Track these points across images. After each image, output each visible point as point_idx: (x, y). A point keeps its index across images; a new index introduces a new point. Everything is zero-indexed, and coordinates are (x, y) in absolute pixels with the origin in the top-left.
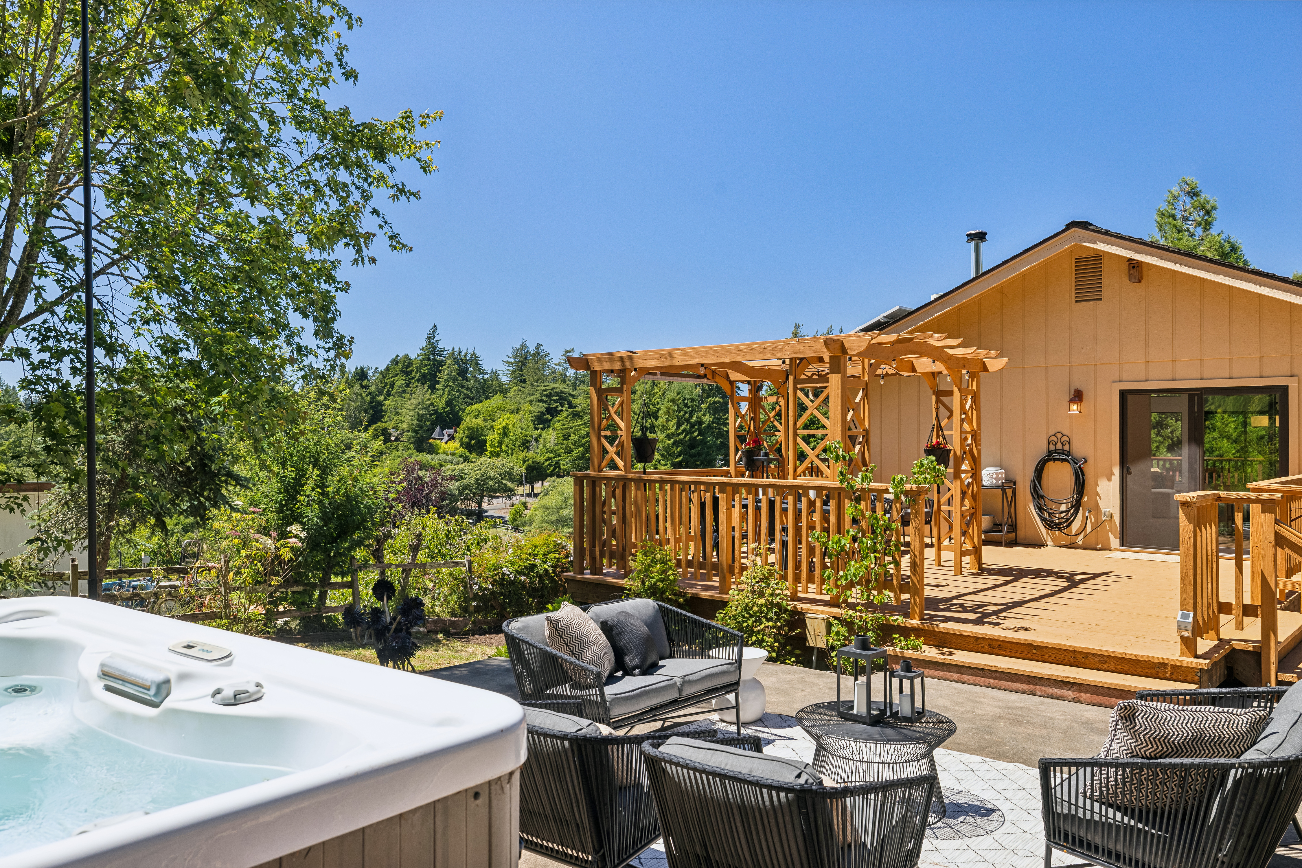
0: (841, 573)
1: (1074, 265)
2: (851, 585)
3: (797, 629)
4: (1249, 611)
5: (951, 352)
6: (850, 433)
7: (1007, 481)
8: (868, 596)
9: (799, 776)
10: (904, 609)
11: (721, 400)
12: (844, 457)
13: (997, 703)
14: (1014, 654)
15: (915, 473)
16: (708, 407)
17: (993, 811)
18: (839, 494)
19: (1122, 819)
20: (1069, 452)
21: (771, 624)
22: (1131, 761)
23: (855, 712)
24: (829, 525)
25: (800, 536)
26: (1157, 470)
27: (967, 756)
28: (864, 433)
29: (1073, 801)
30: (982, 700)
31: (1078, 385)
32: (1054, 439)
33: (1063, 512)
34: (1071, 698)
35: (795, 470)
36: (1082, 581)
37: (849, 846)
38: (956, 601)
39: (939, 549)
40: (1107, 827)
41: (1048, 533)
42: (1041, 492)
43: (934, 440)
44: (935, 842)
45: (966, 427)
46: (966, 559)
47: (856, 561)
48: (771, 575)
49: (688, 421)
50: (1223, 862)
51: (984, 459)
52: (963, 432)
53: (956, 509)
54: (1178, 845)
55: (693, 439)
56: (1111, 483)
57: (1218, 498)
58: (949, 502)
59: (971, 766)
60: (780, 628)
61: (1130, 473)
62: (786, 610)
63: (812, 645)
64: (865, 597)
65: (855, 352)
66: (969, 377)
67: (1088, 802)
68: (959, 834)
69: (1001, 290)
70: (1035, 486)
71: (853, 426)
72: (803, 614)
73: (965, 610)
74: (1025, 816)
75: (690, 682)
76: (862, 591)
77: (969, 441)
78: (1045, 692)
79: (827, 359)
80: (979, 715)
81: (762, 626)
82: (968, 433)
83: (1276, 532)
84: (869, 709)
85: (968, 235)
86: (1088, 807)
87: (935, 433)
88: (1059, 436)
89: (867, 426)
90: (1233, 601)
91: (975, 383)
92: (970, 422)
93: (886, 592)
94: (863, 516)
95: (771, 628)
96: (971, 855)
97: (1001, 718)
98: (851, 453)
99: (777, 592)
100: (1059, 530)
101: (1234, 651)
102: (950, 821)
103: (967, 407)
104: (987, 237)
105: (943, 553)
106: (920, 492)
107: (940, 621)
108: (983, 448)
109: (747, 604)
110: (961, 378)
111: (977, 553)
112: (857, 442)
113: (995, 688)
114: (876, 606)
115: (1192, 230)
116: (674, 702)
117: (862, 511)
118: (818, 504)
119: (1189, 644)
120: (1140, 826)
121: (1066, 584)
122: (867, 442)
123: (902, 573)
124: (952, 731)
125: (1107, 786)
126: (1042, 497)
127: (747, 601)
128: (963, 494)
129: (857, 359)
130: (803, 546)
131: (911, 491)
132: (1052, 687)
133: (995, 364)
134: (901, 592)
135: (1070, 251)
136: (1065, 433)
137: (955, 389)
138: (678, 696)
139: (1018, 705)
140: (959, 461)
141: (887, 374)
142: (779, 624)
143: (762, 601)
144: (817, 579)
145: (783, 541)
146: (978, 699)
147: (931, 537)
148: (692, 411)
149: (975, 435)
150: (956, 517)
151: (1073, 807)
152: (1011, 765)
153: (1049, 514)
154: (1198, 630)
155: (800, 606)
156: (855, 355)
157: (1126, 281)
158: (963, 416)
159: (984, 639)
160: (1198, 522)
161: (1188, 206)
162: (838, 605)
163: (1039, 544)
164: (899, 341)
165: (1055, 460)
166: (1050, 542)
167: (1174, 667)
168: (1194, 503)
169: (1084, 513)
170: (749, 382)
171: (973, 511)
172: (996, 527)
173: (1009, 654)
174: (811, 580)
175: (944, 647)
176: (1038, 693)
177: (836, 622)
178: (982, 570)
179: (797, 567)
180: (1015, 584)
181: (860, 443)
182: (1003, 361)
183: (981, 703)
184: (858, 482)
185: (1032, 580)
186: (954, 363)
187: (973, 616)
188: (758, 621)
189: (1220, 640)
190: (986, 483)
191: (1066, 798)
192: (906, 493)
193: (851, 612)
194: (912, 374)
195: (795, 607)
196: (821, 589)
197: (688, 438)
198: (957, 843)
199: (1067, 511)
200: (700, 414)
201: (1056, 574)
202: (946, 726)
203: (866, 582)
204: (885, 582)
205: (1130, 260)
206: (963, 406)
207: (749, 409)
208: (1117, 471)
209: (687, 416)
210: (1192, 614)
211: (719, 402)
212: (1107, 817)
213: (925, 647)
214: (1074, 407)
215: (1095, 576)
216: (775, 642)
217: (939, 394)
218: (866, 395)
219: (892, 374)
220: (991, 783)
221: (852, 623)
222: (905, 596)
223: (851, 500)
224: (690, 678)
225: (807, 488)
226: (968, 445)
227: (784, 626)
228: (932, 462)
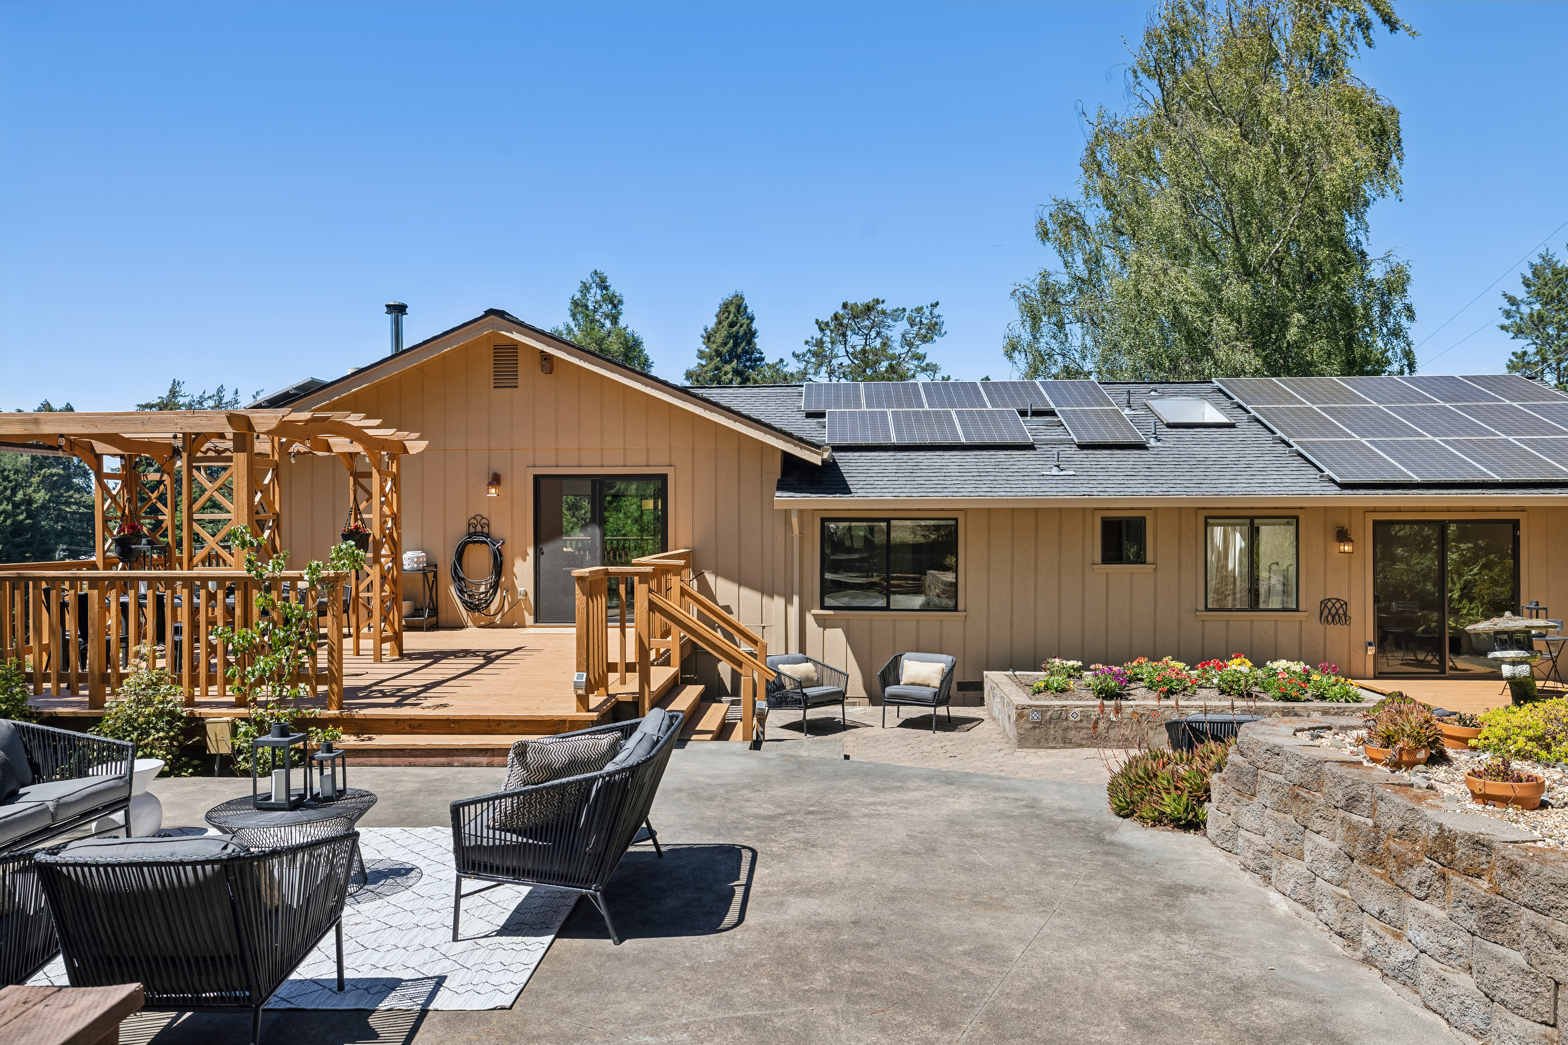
0: (249, 669)
1: (492, 351)
2: (260, 681)
3: (194, 737)
4: (630, 668)
5: (370, 432)
6: (257, 517)
7: (428, 565)
8: (281, 691)
9: (225, 848)
10: (321, 701)
11: (62, 472)
12: (252, 543)
13: (417, 779)
14: (433, 731)
15: (333, 559)
16: (42, 482)
17: (412, 869)
18: (246, 584)
19: (517, 839)
20: (488, 534)
21: (161, 734)
22: (524, 789)
23: (273, 801)
24: (234, 618)
25: (198, 634)
26: (570, 550)
27: (387, 829)
28: (275, 517)
29: (479, 834)
30: (403, 778)
31: (496, 467)
32: (474, 521)
33: (482, 593)
34: (485, 763)
35: (190, 559)
36: (498, 657)
37: (277, 910)
38: (375, 688)
39: (358, 638)
40: (505, 849)
41: (468, 615)
42: (461, 575)
43: (352, 524)
44: (357, 907)
45: (386, 509)
46: (386, 646)
47: (267, 656)
48: (160, 679)
49: (9, 499)
50: (590, 854)
51: (404, 543)
52: (382, 515)
53: (375, 596)
54: (559, 849)
55: (18, 525)
56: (526, 563)
57: (607, 573)
58: (369, 589)
59: (391, 837)
60: (172, 739)
61: (543, 553)
62: (181, 717)
63: (213, 752)
64: (278, 693)
65: (264, 430)
66: (389, 458)
67: (491, 831)
68: (380, 896)
69: (421, 369)
70: (456, 568)
71: (260, 510)
72: (203, 719)
73: (384, 695)
74: (441, 867)
75: (68, 805)
76: (273, 687)
77: (389, 525)
78: (462, 761)
79: (230, 436)
80: (399, 792)
81: (151, 738)
82: (388, 516)
83: (649, 599)
84: (288, 794)
85: (388, 306)
86: (491, 836)
87: (353, 516)
88: (479, 518)
89: (278, 509)
90: (618, 661)
91: (394, 465)
92: (390, 505)
93: (302, 685)
94: (274, 607)
95: (162, 739)
96: (392, 909)
97: (420, 791)
98: (260, 539)
99: (169, 698)
100: (479, 611)
101: (619, 703)
102: (371, 887)
103: (387, 489)
104: (407, 310)
105: (362, 642)
106: (337, 578)
107: (360, 708)
108: (403, 531)
109: (130, 715)
110: (380, 460)
111: (397, 639)
112: (266, 527)
113: (415, 766)
114: (290, 702)
115: (602, 321)
116: (47, 829)
117: (273, 601)
118: (220, 595)
119: (583, 701)
120: (530, 841)
121: (483, 662)
122: (278, 527)
123: (319, 666)
124: (373, 802)
125: (505, 813)
126: (463, 579)
127: (129, 712)
128: (383, 578)
129: (265, 436)
130: (202, 645)
131: (328, 577)
132: (468, 756)
133: (416, 446)
134: (318, 683)
135: (489, 337)
136: (484, 516)
137: (374, 471)
138: (51, 822)
139: (437, 777)
140: (378, 546)
141: (298, 452)
142: (172, 734)
143: (149, 710)
144: (220, 679)
145: (176, 642)
146: (398, 779)
147: (349, 627)
148: (16, 486)
149: (395, 518)
150: (375, 604)
151: (479, 839)
152: (430, 829)
153: (470, 596)
154: (591, 687)
155: (198, 711)
156: (263, 433)
157: (538, 371)
158: (383, 499)
159: (404, 720)
160: (590, 594)
161: (599, 297)
162: (245, 705)
163: (459, 626)
164: (313, 420)
165: (475, 542)
166: (470, 623)
167: (572, 722)
168: (586, 577)
169: (502, 593)
170: (122, 457)
171: (394, 596)
172: (417, 611)
173: (429, 731)
174: (211, 680)
175: (363, 734)
176: (456, 764)
177: (243, 723)
178: (403, 656)
179: (194, 668)
180: (435, 666)
181: (269, 528)
182: (423, 444)
183: (402, 781)
184: (269, 570)
185: (452, 660)
186: (372, 444)
187: (393, 700)
188: (145, 733)
189: (608, 695)
190: (406, 567)
191: (473, 832)
192: (322, 580)
193: (261, 710)
194: (327, 454)
195: (192, 713)
196: (225, 691)
197: (9, 522)
198: (379, 902)
199: (486, 593)
200: (30, 490)
201: (474, 653)
202: (367, 799)
203: (278, 677)
204: (299, 676)
205: (542, 352)
206: (382, 488)
207: (122, 488)
208: (531, 551)
209: (8, 492)
210: (585, 674)
211: (58, 475)
212: (505, 840)
213: (344, 737)
214: (493, 491)
215: (509, 652)
216: (168, 754)
217: (356, 476)
218: (276, 476)
219: (305, 453)
220: (410, 848)
221: (262, 722)
222: (321, 688)
223: (260, 590)
224: (67, 799)
225: (205, 580)
226: (388, 529)
227: (178, 735)
228: (351, 547)
